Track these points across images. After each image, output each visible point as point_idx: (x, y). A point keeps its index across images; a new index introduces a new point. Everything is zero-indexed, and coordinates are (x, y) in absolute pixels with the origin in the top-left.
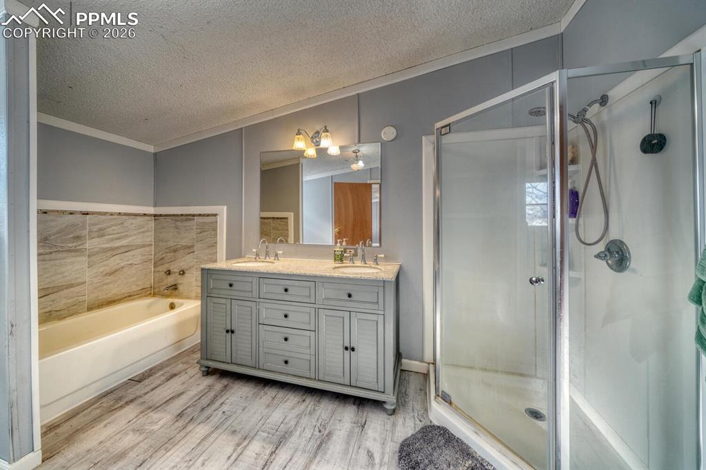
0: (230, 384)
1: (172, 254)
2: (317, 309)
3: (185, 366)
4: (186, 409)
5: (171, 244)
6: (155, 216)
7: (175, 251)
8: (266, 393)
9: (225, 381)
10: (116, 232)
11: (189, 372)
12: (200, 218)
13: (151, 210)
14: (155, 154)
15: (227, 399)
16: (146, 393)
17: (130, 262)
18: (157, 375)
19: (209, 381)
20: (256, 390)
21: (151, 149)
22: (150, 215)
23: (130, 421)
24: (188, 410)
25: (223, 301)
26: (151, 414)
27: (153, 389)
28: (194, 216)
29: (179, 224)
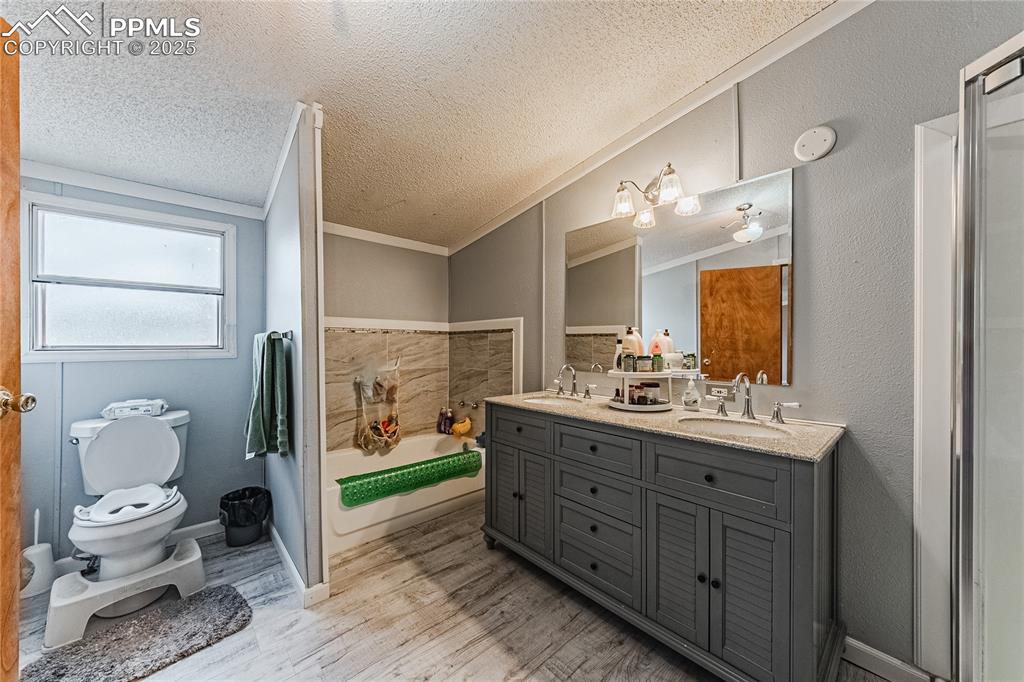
0: (518, 572)
1: (466, 381)
2: (644, 491)
3: (471, 529)
4: (460, 589)
5: (465, 368)
6: (450, 333)
7: (468, 378)
8: (564, 606)
9: (511, 566)
10: (412, 352)
11: (475, 539)
12: (494, 335)
13: (446, 327)
14: (450, 258)
15: (510, 593)
16: (426, 552)
17: (425, 389)
18: (442, 531)
19: (494, 558)
20: (549, 595)
21: (445, 252)
22: (446, 333)
23: (404, 582)
24: (464, 591)
25: (510, 450)
26: (425, 581)
27: (433, 549)
28: (487, 332)
29: (472, 343)
